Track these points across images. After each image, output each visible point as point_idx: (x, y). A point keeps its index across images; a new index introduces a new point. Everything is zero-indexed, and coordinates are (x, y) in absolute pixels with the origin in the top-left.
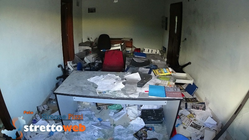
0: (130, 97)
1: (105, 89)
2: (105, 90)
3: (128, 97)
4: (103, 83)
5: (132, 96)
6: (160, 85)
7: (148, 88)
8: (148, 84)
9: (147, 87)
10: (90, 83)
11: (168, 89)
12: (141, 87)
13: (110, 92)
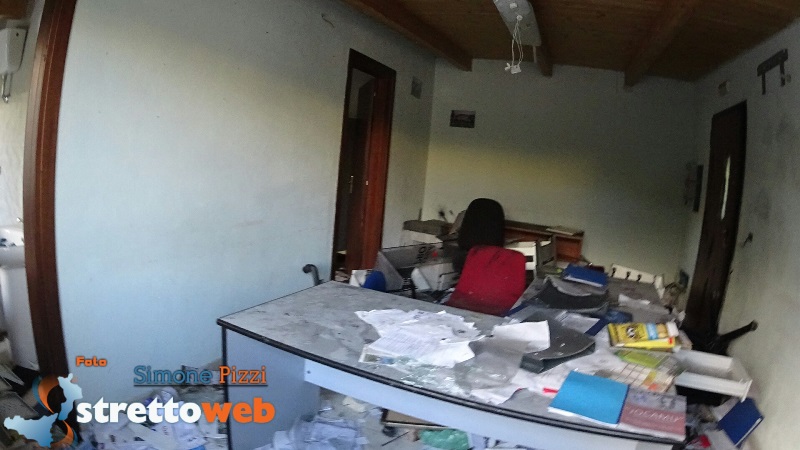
0: (472, 396)
1: (398, 351)
2: (395, 355)
3: (466, 397)
4: (402, 332)
5: (481, 395)
6: (614, 378)
7: (563, 380)
8: (567, 368)
9: (559, 376)
10: (356, 324)
11: (640, 396)
12: (537, 371)
13: (409, 364)
